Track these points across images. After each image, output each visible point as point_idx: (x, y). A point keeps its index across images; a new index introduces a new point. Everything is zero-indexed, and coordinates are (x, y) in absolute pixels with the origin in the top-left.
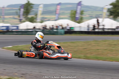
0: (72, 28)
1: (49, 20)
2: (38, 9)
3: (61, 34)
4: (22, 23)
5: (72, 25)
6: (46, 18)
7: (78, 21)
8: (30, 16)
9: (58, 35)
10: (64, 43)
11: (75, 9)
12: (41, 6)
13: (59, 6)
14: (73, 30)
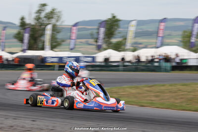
0: (184, 61)
1: (146, 47)
2: (128, 28)
3: (166, 71)
4: (101, 51)
5: (184, 56)
6: (140, 44)
7: (194, 49)
8: (114, 40)
9: (161, 71)
10: (171, 85)
11: (190, 28)
12: (134, 23)
13: (163, 24)
14: (186, 63)
